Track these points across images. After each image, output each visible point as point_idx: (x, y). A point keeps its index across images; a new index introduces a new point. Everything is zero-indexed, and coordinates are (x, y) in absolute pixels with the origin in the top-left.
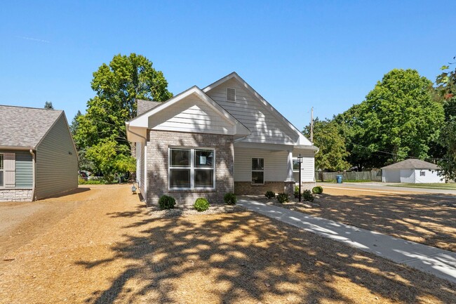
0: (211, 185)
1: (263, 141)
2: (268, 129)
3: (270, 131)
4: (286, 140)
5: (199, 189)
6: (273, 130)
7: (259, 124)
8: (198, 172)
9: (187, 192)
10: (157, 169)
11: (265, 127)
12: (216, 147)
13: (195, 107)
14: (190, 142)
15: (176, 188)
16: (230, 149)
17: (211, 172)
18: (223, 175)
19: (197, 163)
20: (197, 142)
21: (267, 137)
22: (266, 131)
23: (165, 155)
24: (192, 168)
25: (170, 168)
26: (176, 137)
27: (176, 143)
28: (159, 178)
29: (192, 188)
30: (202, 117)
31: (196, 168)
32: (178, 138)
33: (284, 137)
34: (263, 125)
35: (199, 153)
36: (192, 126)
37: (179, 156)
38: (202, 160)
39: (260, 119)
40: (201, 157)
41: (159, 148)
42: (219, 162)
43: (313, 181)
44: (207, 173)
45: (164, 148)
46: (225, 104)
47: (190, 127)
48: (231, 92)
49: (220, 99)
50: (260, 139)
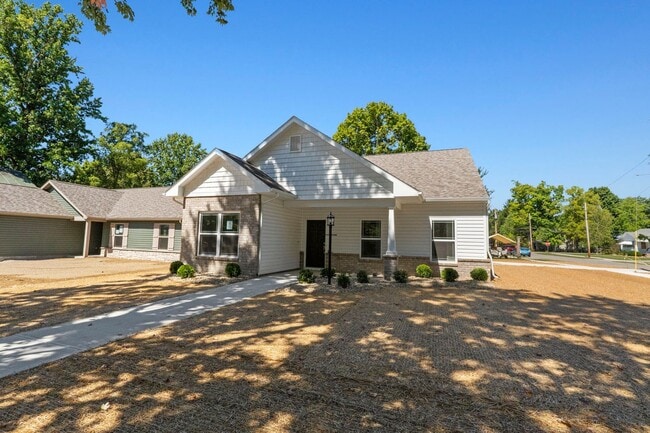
0: (235, 251)
1: (336, 197)
2: (344, 179)
3: (348, 181)
4: (372, 190)
5: (223, 256)
6: (352, 179)
7: (330, 174)
8: (224, 238)
9: (210, 259)
10: (188, 236)
11: (340, 176)
12: (241, 209)
13: (223, 169)
14: (216, 207)
15: (203, 255)
16: (254, 212)
17: (237, 238)
18: (246, 242)
19: (224, 229)
20: (222, 206)
21: (343, 189)
22: (341, 181)
23: (195, 221)
24: (218, 234)
25: (200, 234)
26: (204, 202)
27: (204, 209)
28: (189, 244)
29: (217, 256)
30: (227, 179)
31: (222, 234)
32: (206, 204)
33: (369, 187)
34: (336, 174)
35: (226, 218)
36: (218, 190)
37: (209, 222)
38: (229, 225)
39: (333, 167)
40: (228, 222)
41: (191, 214)
42: (242, 227)
43: (485, 258)
44: (232, 239)
45: (195, 214)
46: (288, 156)
47: (216, 191)
48: (295, 140)
49: (282, 152)
50: (332, 194)
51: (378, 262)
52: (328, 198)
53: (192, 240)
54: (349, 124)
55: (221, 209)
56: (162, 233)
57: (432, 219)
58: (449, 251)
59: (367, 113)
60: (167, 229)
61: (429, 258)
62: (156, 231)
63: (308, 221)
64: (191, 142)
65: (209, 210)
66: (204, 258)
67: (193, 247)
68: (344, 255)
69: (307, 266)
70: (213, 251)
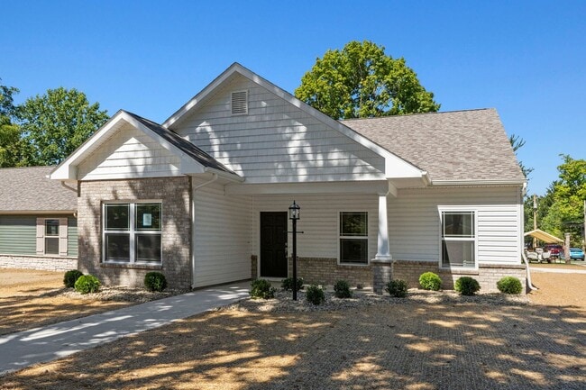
0: (157, 255)
1: (302, 179)
2: (315, 153)
3: (320, 157)
4: (356, 170)
5: (140, 263)
6: (325, 153)
7: (293, 147)
8: (140, 238)
9: (121, 267)
10: (88, 234)
11: (308, 150)
12: (163, 197)
13: (133, 140)
14: (126, 193)
15: (111, 261)
16: (182, 200)
17: (159, 237)
18: (172, 243)
19: (139, 225)
20: (135, 192)
21: (312, 170)
22: (310, 157)
23: (97, 213)
24: (131, 232)
25: (104, 232)
26: (108, 187)
27: (108, 197)
28: (89, 246)
29: (132, 262)
30: (141, 154)
31: (136, 232)
32: (110, 189)
34: (302, 147)
35: (142, 210)
36: (128, 170)
37: (116, 215)
38: (147, 220)
39: (297, 137)
40: (145, 216)
41: (90, 204)
42: (165, 223)
43: (519, 263)
44: (153, 240)
45: (96, 203)
46: (229, 121)
47: (125, 172)
48: (238, 99)
49: (221, 115)
50: (296, 175)
51: (365, 269)
52: (290, 180)
53: (94, 240)
54: (319, 74)
55: (133, 197)
56: (48, 232)
57: (442, 209)
58: (468, 253)
59: (345, 58)
60: (57, 226)
61: (437, 264)
62: (40, 230)
63: (261, 213)
64: (84, 101)
65: (116, 198)
66: (112, 266)
67: (96, 250)
68: (316, 260)
69: (262, 275)
70: (126, 256)
